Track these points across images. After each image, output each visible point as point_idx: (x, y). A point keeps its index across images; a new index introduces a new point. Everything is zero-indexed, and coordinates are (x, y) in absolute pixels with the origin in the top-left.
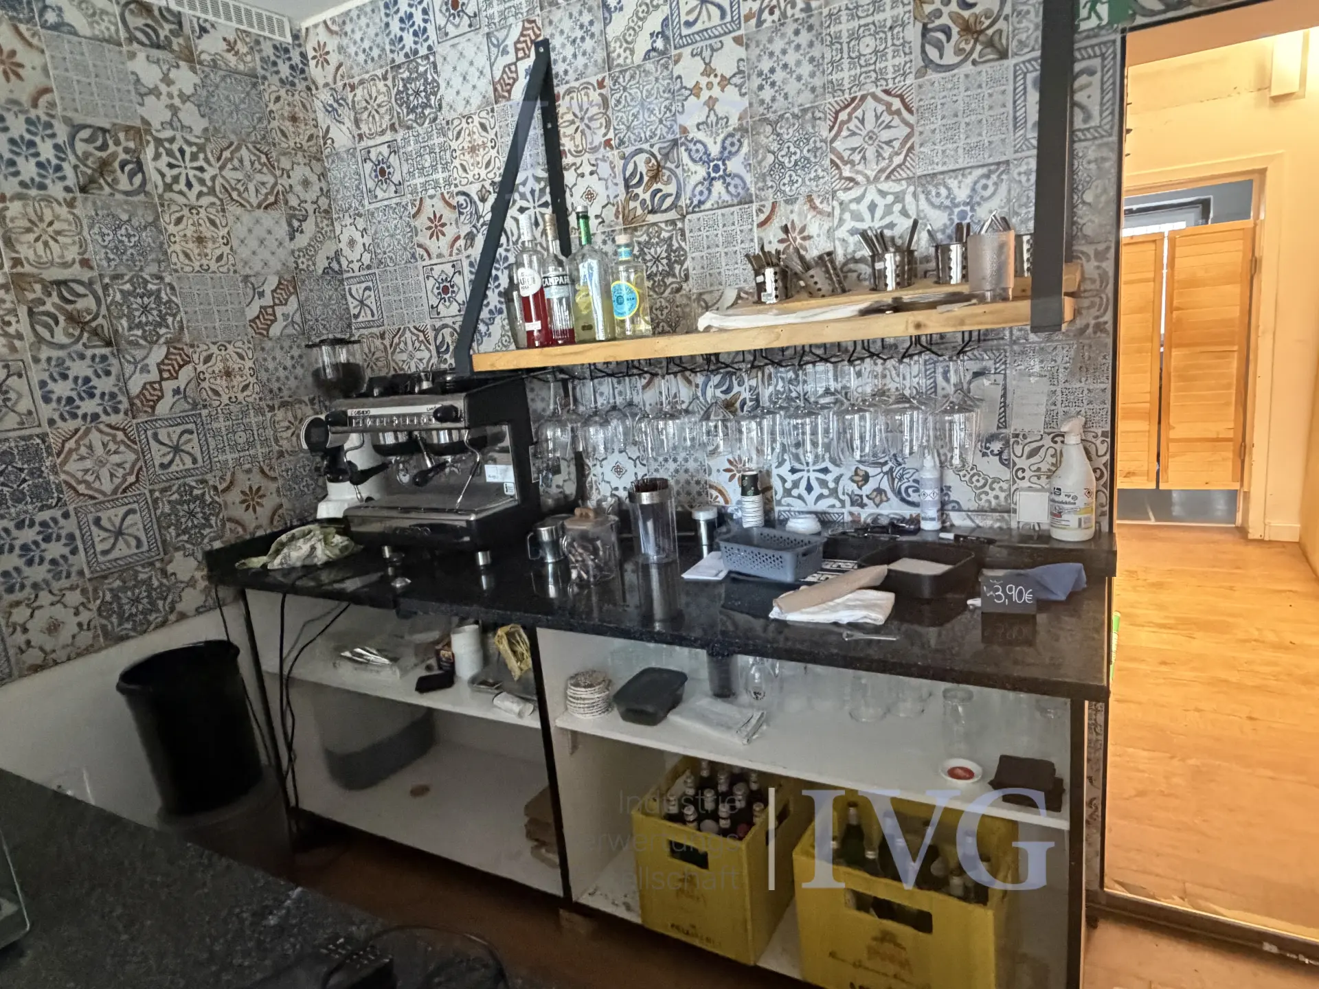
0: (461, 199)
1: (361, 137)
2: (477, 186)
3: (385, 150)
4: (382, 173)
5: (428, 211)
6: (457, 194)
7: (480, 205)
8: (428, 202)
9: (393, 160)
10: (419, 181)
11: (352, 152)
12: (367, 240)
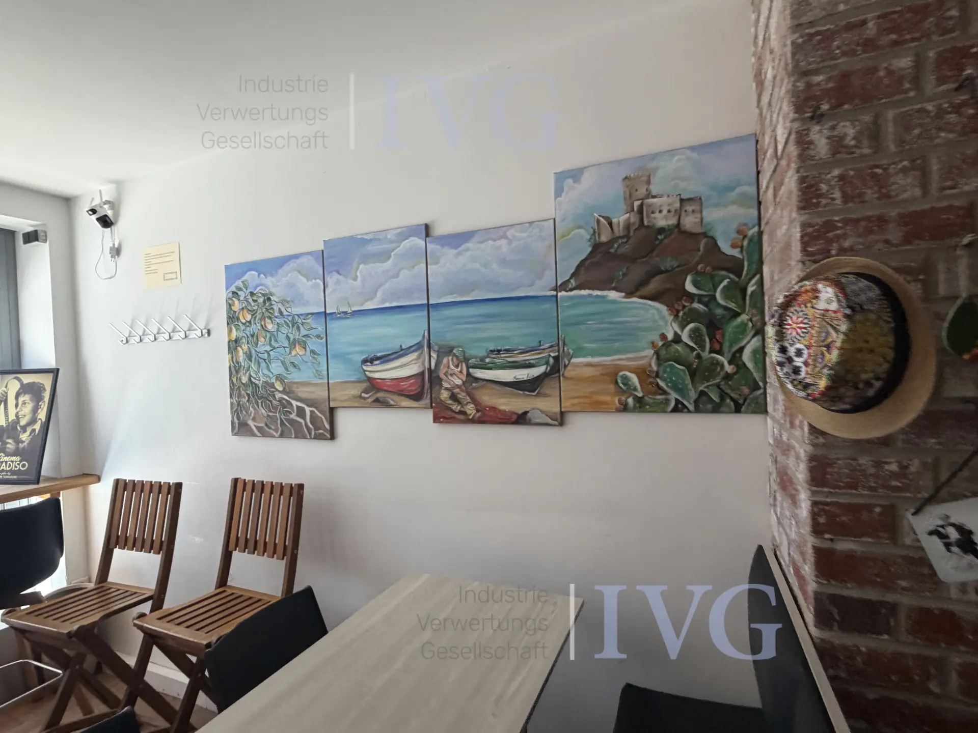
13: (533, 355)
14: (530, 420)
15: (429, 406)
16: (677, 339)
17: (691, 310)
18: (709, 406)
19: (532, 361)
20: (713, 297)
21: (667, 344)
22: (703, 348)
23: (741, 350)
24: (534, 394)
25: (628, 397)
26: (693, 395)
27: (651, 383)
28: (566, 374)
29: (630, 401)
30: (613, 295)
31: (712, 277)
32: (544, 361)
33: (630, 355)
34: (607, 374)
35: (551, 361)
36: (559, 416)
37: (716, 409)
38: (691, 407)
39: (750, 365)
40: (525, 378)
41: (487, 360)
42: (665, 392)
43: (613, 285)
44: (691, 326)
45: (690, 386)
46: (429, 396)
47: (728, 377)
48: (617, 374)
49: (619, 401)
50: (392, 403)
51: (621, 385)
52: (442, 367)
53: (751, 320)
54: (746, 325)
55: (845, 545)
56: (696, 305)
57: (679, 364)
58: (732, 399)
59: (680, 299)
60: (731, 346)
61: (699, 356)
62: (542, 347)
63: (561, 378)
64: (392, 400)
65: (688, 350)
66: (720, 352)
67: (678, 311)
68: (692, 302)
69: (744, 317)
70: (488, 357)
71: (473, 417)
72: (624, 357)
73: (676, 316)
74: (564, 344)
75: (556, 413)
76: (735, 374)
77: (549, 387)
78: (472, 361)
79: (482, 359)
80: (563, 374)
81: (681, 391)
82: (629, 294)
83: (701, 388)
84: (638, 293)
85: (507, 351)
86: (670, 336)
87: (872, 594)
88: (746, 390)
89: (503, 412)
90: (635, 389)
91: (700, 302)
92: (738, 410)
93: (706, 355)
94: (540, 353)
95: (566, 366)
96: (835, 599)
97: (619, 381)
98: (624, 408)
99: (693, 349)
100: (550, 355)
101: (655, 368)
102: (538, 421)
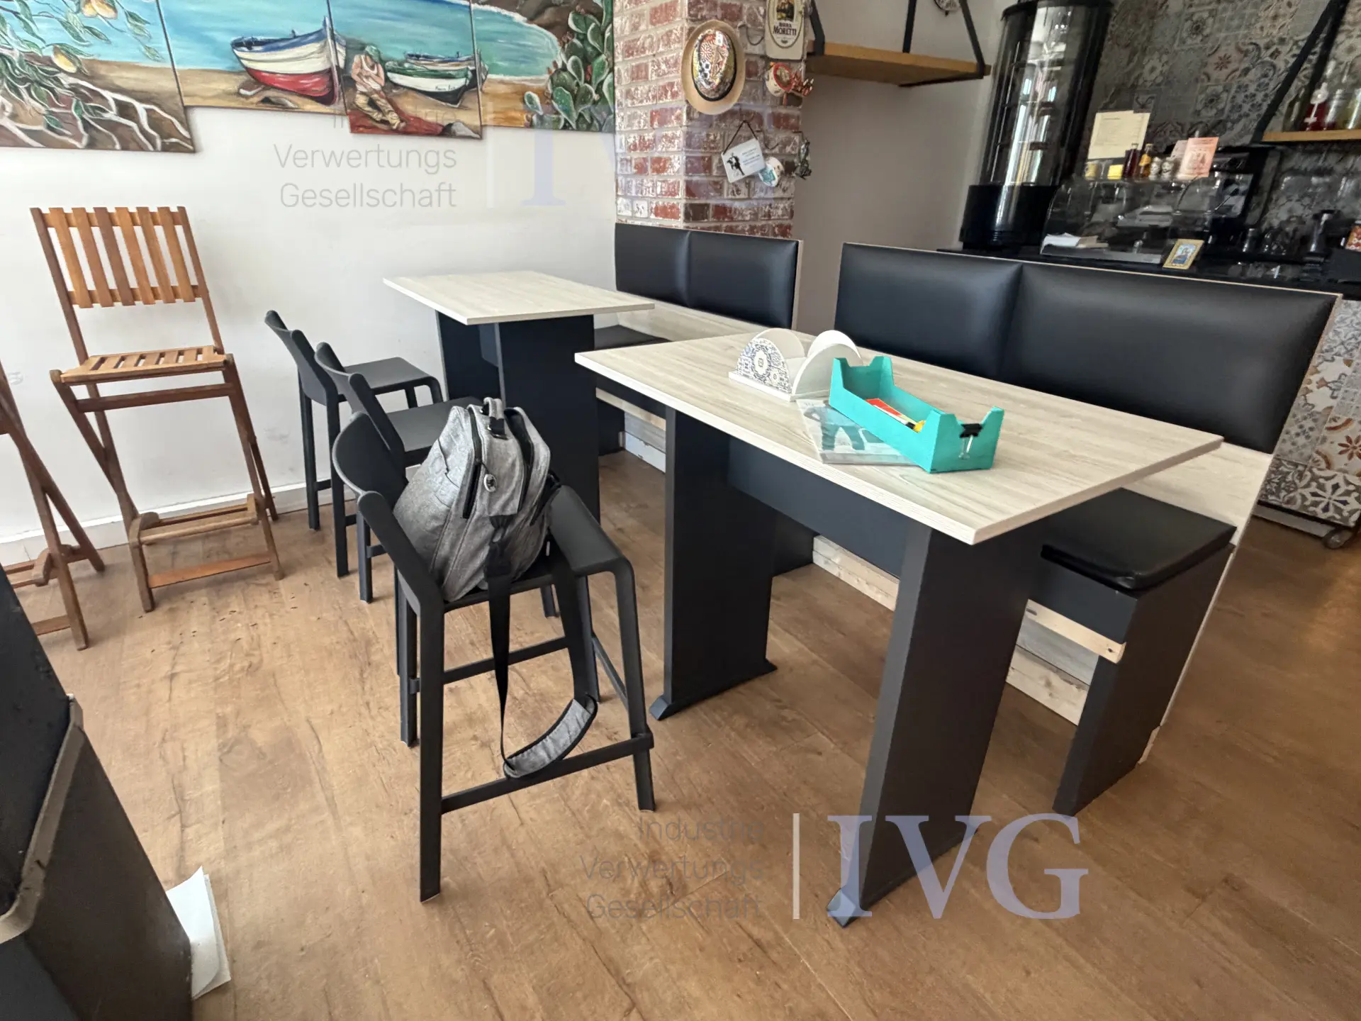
0: (1251, 47)
1: (1191, 6)
2: (1267, 40)
3: (1205, 15)
4: (1197, 29)
5: (1221, 53)
6: (1252, 44)
7: (1263, 52)
8: (1223, 48)
9: (1210, 21)
10: (1223, 35)
11: (1179, 15)
12: (1166, 68)
13: (453, 65)
14: (454, 133)
15: (344, 113)
16: (564, 69)
17: (573, 44)
18: (585, 126)
19: (451, 72)
20: (585, 35)
21: (558, 71)
22: (580, 77)
23: (602, 83)
24: (457, 106)
25: (532, 115)
26: (575, 116)
27: (548, 103)
28: (484, 89)
29: (534, 118)
30: (518, 17)
31: (585, 19)
32: (462, 73)
33: (533, 77)
34: (516, 93)
35: (470, 74)
36: (479, 129)
37: (589, 128)
38: (574, 125)
39: (607, 95)
40: (447, 90)
41: (407, 65)
42: (557, 113)
43: (518, 8)
44: (573, 58)
45: (573, 109)
46: (342, 100)
47: (595, 103)
48: (523, 94)
49: (527, 117)
50: (290, 105)
51: (527, 103)
52: (354, 66)
53: (607, 59)
54: (604, 63)
55: (696, 178)
56: (575, 41)
57: (567, 90)
58: (598, 121)
59: (565, 34)
60: (596, 80)
61: (578, 85)
62: (460, 59)
63: (480, 92)
64: (290, 101)
65: (571, 78)
66: (590, 83)
67: (564, 44)
68: (573, 37)
69: (603, 57)
70: (407, 62)
71: (398, 128)
72: (529, 78)
73: (563, 48)
74: (480, 59)
75: (476, 127)
76: (599, 101)
77: (469, 100)
78: (390, 64)
79: (401, 64)
80: (481, 90)
81: (568, 112)
82: (531, 20)
83: (580, 111)
84: (536, 21)
85: (426, 58)
86: (560, 65)
87: (702, 201)
88: (605, 114)
89: (429, 124)
90: (537, 108)
91: (578, 38)
92: (600, 130)
93: (582, 84)
94: (458, 65)
95: (483, 81)
96: (692, 205)
97: (526, 100)
98: (530, 125)
99: (574, 78)
100: (468, 69)
101: (550, 90)
102: (463, 133)
